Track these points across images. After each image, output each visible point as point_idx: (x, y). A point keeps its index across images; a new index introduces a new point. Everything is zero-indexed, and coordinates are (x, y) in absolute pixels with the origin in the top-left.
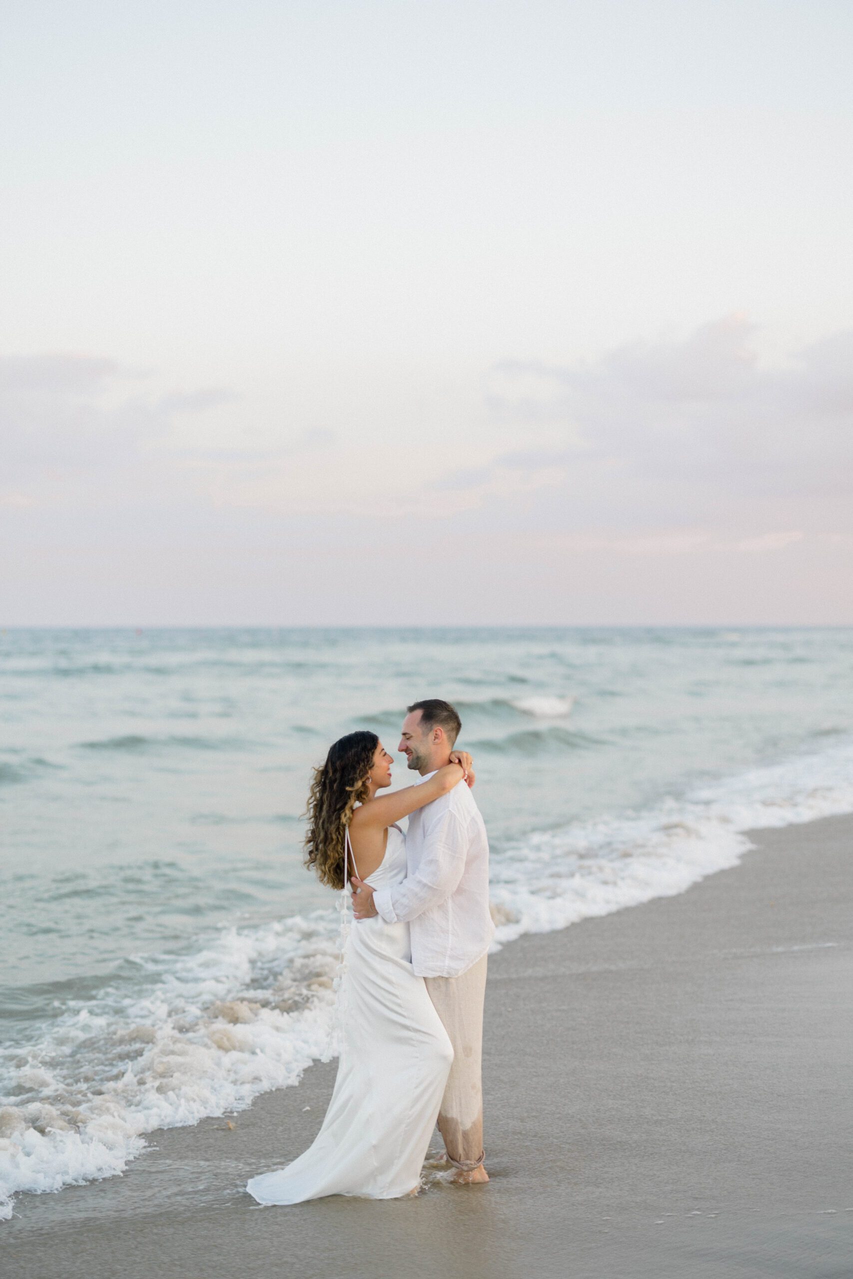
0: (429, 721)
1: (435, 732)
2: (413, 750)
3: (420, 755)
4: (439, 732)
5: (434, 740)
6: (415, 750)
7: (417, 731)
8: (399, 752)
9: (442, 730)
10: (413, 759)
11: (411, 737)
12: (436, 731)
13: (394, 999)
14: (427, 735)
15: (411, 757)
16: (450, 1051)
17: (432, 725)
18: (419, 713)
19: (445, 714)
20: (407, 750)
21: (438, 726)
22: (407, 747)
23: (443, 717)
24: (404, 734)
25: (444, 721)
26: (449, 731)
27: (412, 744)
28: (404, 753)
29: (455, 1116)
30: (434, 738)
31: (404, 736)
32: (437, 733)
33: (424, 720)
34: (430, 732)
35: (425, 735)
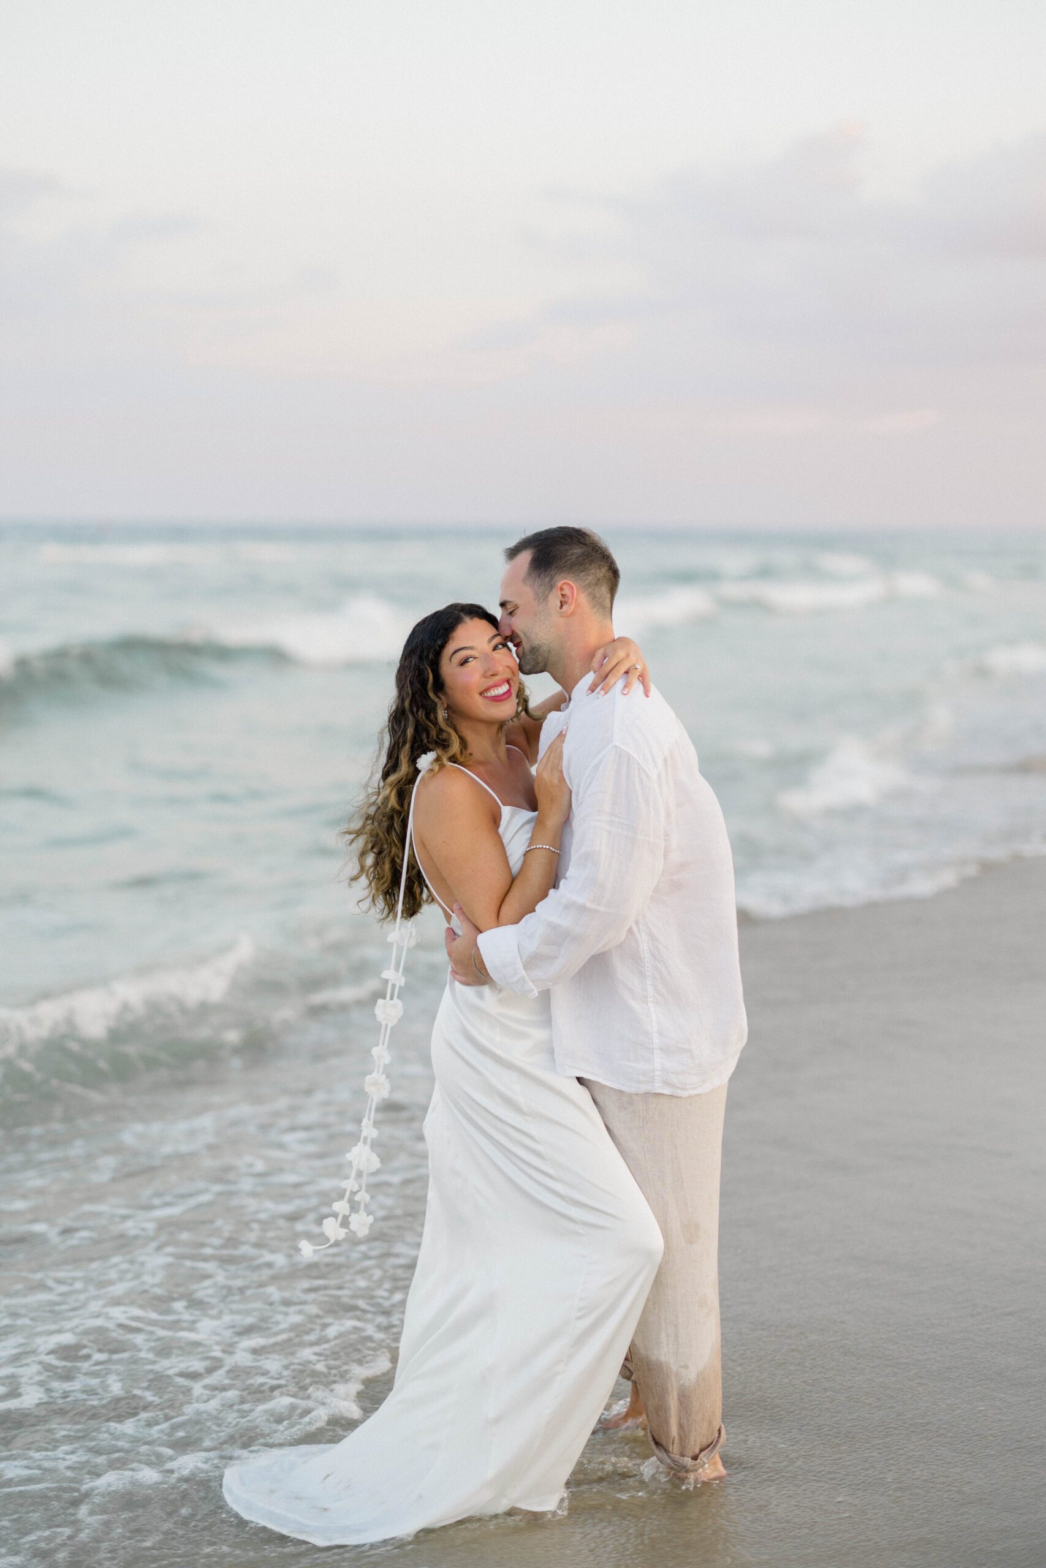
0: (545, 571)
1: (559, 593)
3: (537, 642)
4: (567, 591)
5: (562, 606)
6: (526, 634)
7: (527, 593)
9: (573, 585)
10: (524, 655)
11: (516, 607)
12: (561, 589)
13: (527, 1141)
14: (546, 598)
15: (521, 649)
16: (657, 1242)
17: (552, 579)
18: (526, 557)
19: (577, 551)
20: (510, 637)
21: (565, 578)
23: (574, 557)
24: (502, 605)
25: (578, 566)
26: (590, 585)
27: (517, 623)
29: (663, 1359)
30: (558, 604)
31: (502, 609)
32: (563, 593)
33: (534, 570)
34: (550, 592)
35: (541, 600)
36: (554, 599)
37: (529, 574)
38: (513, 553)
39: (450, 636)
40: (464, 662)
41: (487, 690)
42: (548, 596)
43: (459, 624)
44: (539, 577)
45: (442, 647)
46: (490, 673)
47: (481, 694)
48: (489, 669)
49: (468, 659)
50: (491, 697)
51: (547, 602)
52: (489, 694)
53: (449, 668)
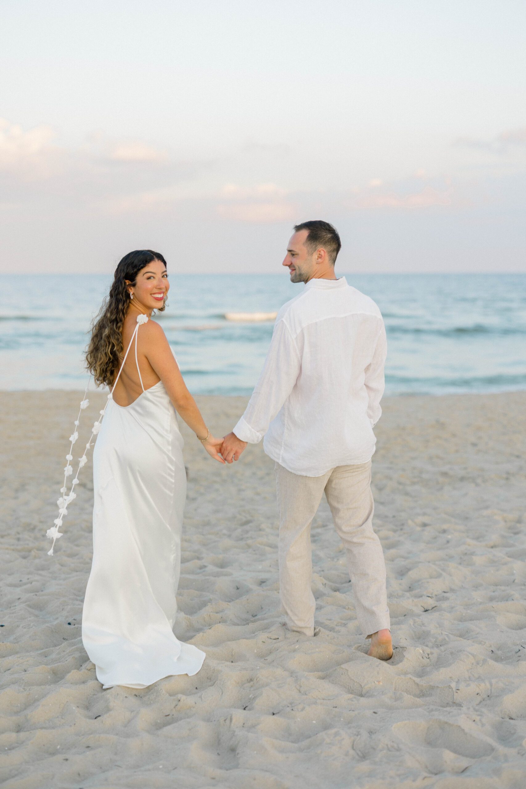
0: (314, 241)
1: (318, 253)
2: (297, 268)
3: (303, 272)
4: (322, 253)
5: (317, 259)
6: (299, 268)
7: (302, 248)
8: (283, 266)
9: (325, 251)
10: (295, 275)
11: (296, 254)
12: (320, 251)
14: (312, 254)
15: (294, 272)
17: (316, 246)
18: (305, 233)
19: (328, 234)
20: (291, 266)
21: (321, 247)
22: (292, 263)
23: (327, 239)
24: (290, 251)
25: (328, 243)
26: (330, 251)
27: (297, 262)
28: (287, 267)
30: (317, 257)
31: (289, 252)
32: (320, 253)
33: (309, 240)
34: (314, 252)
35: (310, 255)
36: (315, 256)
37: (306, 242)
38: (298, 228)
39: (147, 265)
40: (149, 278)
41: (154, 294)
42: (313, 253)
43: (153, 261)
44: (311, 245)
45: (142, 268)
46: (159, 287)
47: (150, 294)
48: (159, 285)
49: (151, 277)
50: (155, 297)
51: (312, 255)
52: (154, 296)
53: (140, 278)
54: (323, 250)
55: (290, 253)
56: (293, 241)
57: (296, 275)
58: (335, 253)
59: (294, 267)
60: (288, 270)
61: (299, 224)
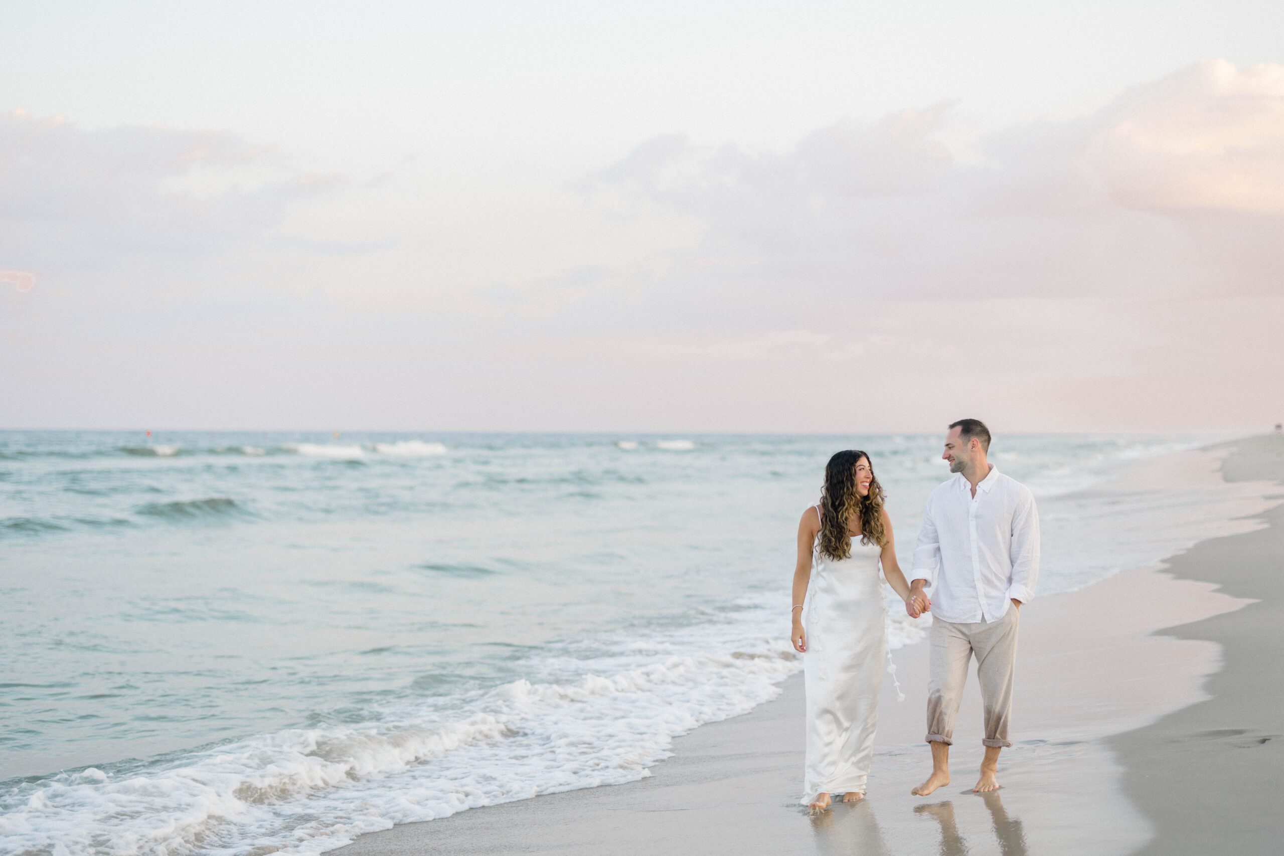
0: (966, 435)
1: (972, 443)
2: (955, 457)
3: (962, 460)
4: (975, 443)
5: (972, 448)
6: (957, 457)
11: (953, 447)
14: (966, 445)
15: (953, 462)
17: (969, 438)
20: (950, 458)
22: (950, 456)
24: (947, 445)
25: (977, 434)
26: (980, 441)
27: (953, 453)
28: (947, 460)
33: (963, 434)
34: (968, 442)
36: (970, 445)
37: (961, 435)
38: (952, 426)
39: (859, 459)
40: (861, 470)
41: (863, 482)
44: (965, 438)
46: (867, 477)
52: (863, 484)
54: (977, 441)
55: (947, 447)
56: (950, 436)
57: (956, 465)
58: (987, 443)
59: (953, 457)
60: (947, 462)
61: (952, 423)
